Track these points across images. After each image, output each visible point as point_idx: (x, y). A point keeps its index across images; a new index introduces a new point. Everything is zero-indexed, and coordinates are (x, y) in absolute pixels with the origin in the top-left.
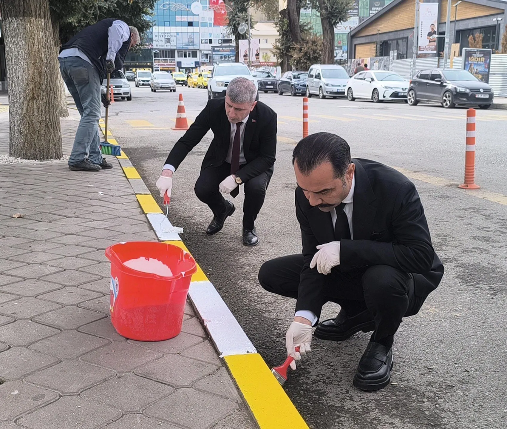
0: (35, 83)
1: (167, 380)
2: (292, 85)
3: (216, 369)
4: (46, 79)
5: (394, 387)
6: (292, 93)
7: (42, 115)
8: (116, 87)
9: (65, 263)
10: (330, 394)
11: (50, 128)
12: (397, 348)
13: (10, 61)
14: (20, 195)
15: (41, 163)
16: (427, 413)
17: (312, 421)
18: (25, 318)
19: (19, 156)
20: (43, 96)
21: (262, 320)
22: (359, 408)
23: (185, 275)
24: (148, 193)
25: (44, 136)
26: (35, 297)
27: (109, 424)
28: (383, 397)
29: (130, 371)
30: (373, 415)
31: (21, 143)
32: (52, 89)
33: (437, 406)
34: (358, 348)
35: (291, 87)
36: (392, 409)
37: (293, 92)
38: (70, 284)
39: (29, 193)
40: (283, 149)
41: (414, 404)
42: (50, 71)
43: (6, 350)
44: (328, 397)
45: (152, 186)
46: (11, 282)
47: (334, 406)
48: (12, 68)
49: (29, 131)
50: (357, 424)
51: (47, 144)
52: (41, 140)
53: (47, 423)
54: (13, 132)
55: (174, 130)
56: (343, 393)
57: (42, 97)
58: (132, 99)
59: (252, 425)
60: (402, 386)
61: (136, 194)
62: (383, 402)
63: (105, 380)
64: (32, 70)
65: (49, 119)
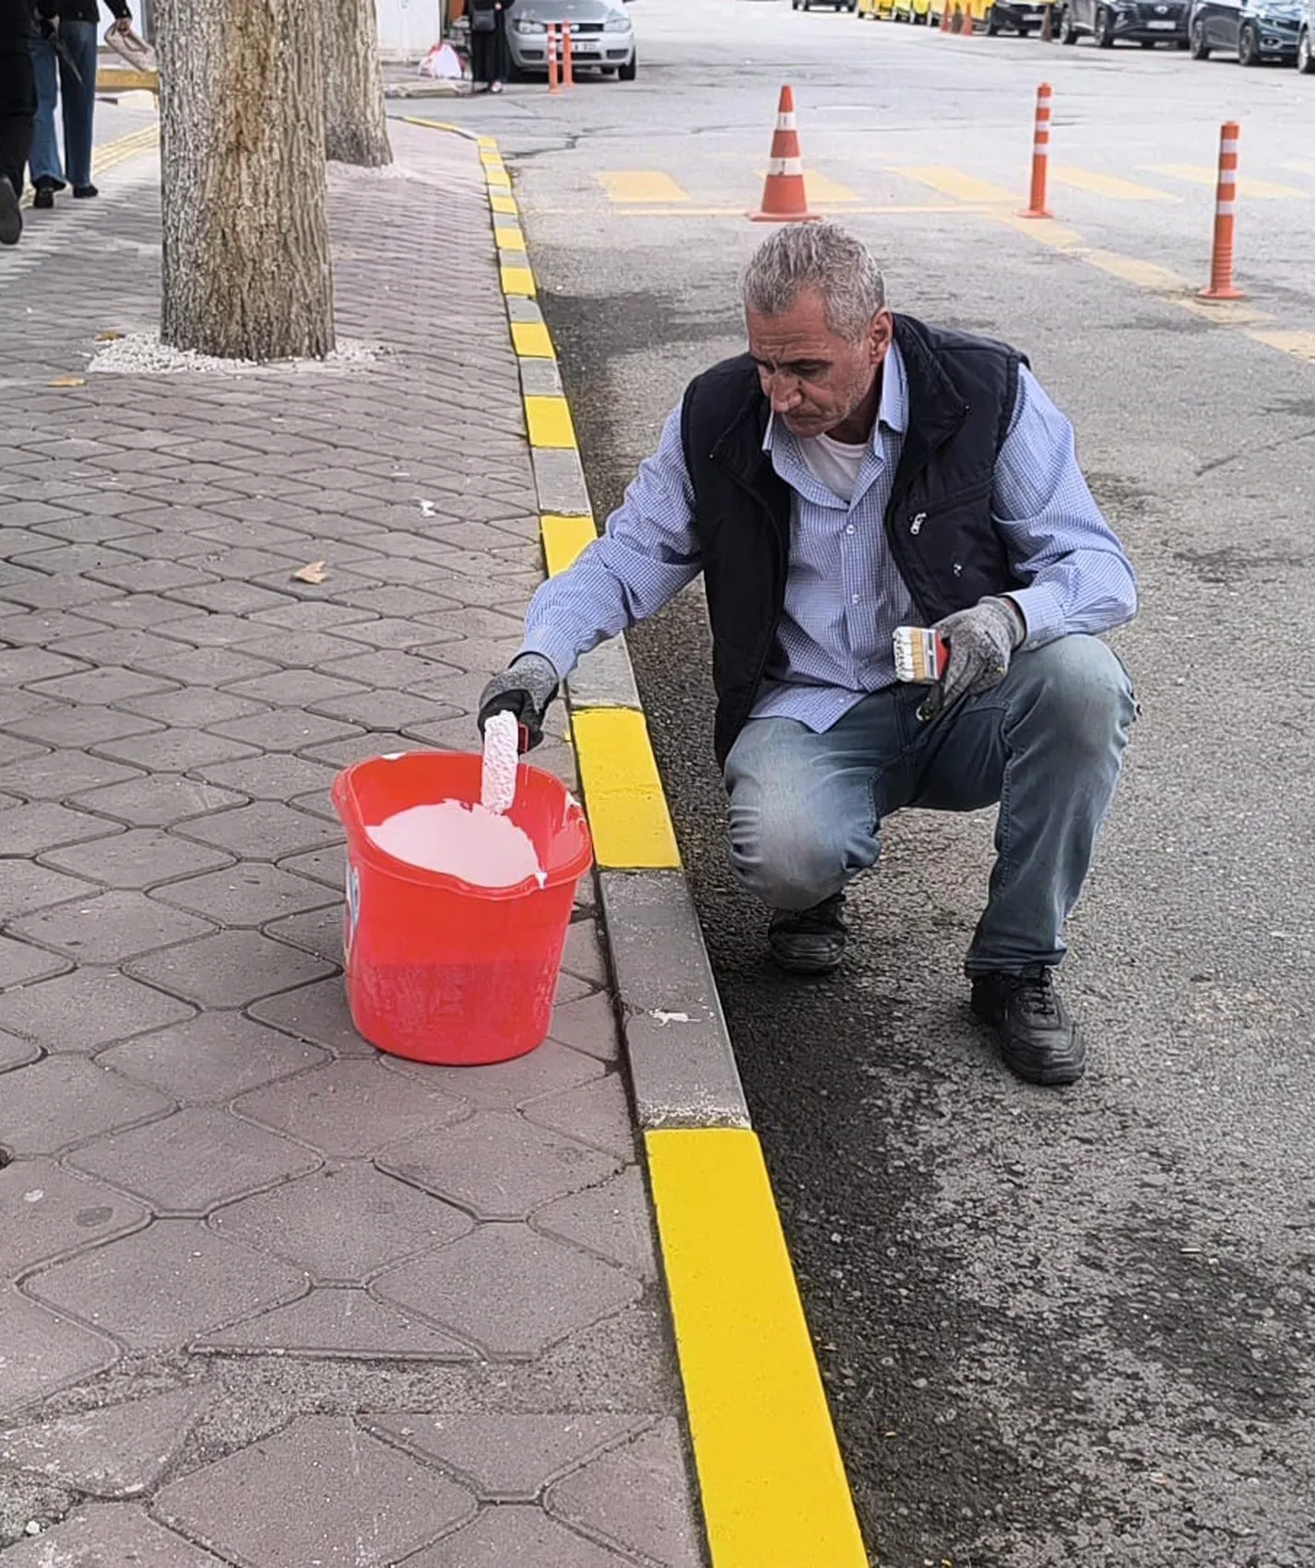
0: (246, 93)
1: (462, 1193)
2: (1248, 22)
3: (612, 1169)
4: (281, 81)
5: (1186, 1261)
6: (1243, 55)
7: (266, 205)
8: (584, 28)
9: (256, 777)
10: (978, 1265)
11: (293, 250)
12: (1246, 1130)
13: (166, 17)
14: (170, 504)
15: (262, 371)
16: (1257, 1354)
17: (895, 1346)
18: (105, 960)
19: (192, 346)
20: (272, 139)
21: (844, 1001)
22: (1052, 1317)
23: (546, 882)
24: (581, 510)
25: (273, 278)
26: (146, 893)
27: (268, 1311)
28: (1138, 1290)
29: (364, 1157)
30: (1086, 1343)
31: (197, 303)
32: (302, 115)
33: (1299, 1335)
34: (1120, 1122)
35: (1243, 31)
36: (1153, 1331)
37: (1247, 52)
38: (257, 854)
39: (198, 501)
40: (1130, 319)
41: (1227, 1323)
42: (297, 51)
43: (33, 1063)
44: (967, 1274)
45: (621, 466)
46: (86, 833)
47: (975, 1302)
48: (171, 43)
49: (223, 261)
50: (1027, 1367)
51: (282, 306)
52: (263, 293)
53: (103, 1294)
54: (173, 260)
55: (755, 220)
56: (1018, 1266)
57: (267, 144)
58: (638, 73)
59: (663, 1354)
60: (1211, 1261)
61: (543, 513)
62: (1134, 1307)
63: (288, 1178)
64: (237, 49)
65: (292, 218)
